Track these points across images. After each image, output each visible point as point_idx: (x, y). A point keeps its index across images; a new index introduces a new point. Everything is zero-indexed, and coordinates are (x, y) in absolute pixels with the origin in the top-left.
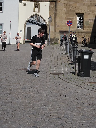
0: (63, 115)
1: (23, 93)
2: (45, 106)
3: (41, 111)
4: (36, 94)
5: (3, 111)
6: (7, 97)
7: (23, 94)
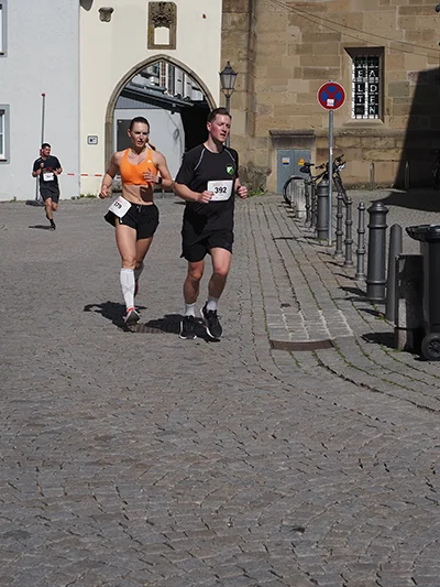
0: (410, 581)
1: (170, 458)
2: (302, 530)
3: (289, 562)
4: (237, 464)
5: (93, 570)
6: (94, 484)
7: (171, 467)
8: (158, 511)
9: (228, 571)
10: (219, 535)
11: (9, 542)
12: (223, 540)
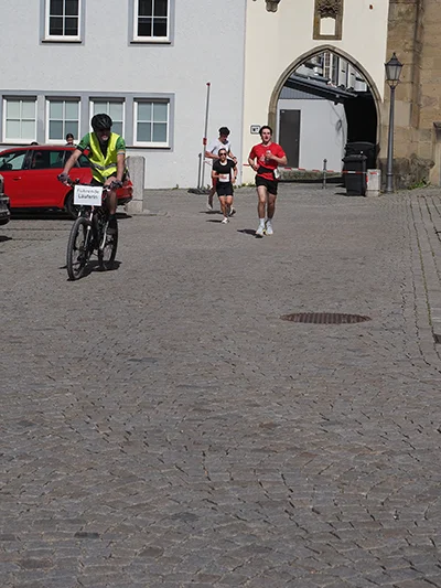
1: (335, 448)
5: (260, 555)
6: (260, 471)
7: (336, 457)
8: (324, 501)
9: (396, 563)
10: (386, 527)
11: (177, 524)
12: (389, 533)
